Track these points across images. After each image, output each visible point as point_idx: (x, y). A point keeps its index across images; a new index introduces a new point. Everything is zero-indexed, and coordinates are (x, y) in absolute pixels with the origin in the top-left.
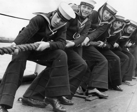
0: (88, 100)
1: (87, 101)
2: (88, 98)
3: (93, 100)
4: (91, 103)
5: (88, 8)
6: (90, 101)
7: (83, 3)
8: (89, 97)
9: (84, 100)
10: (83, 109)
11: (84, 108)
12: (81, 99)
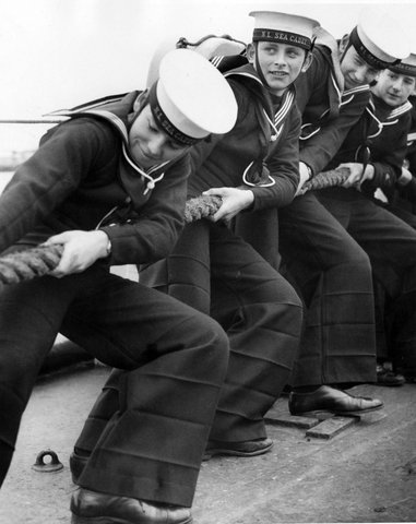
0: (315, 436)
1: (313, 441)
2: (316, 424)
3: (337, 432)
4: (333, 449)
5: (288, 52)
6: (326, 437)
7: (263, 35)
8: (321, 421)
9: (302, 434)
10: (304, 476)
11: (309, 474)
12: (287, 430)
